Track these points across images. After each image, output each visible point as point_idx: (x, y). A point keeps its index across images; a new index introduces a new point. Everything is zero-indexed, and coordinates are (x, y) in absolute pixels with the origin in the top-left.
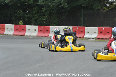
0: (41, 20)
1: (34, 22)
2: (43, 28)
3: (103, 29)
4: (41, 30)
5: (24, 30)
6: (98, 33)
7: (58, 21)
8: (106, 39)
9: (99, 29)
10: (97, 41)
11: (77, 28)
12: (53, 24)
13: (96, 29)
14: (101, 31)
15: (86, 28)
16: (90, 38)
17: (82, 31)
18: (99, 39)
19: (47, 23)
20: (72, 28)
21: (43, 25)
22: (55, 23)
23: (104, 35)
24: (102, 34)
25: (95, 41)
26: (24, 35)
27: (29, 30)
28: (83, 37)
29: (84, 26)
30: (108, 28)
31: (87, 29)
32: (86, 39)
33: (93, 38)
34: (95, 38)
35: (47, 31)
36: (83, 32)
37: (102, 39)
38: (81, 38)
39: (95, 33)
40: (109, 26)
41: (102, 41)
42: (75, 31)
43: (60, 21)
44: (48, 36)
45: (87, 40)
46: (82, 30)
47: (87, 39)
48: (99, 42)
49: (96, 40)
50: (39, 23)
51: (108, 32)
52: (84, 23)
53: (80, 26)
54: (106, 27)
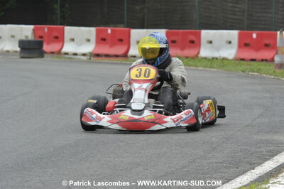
3: (109, 31)
6: (97, 43)
8: (117, 56)
9: (98, 33)
10: (93, 62)
11: (46, 28)
13: (91, 32)
14: (103, 36)
15: (67, 29)
16: (76, 54)
17: (56, 38)
18: (98, 55)
20: (34, 30)
23: (112, 46)
24: (107, 43)
25: (89, 62)
28: (59, 52)
29: (61, 24)
30: (121, 29)
31: (69, 31)
32: (67, 56)
33: (84, 55)
34: (90, 53)
36: (59, 38)
37: (107, 56)
38: (54, 53)
39: (89, 40)
40: (122, 25)
41: (106, 60)
42: (41, 37)
45: (70, 58)
46: (55, 34)
47: (69, 56)
48: (99, 63)
49: (90, 59)
51: (121, 40)
53: (54, 24)
54: (116, 27)
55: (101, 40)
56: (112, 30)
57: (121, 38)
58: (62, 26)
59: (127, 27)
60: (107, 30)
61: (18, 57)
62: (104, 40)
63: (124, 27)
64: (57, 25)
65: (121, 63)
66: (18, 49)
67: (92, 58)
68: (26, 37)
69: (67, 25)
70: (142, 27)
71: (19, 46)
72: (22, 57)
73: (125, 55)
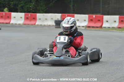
0: (28, 7)
1: (20, 9)
2: (30, 15)
3: (94, 16)
4: (27, 18)
5: (9, 17)
6: (89, 21)
7: (46, 8)
8: (97, 27)
9: (89, 17)
10: (87, 30)
12: (40, 12)
13: (86, 16)
14: (91, 18)
16: (79, 26)
18: (89, 27)
19: (34, 10)
20: (61, 16)
21: (29, 12)
22: (42, 11)
23: (95, 23)
24: (93, 22)
25: (85, 30)
26: (9, 23)
27: (15, 17)
30: (99, 15)
33: (83, 27)
34: (86, 26)
35: (34, 18)
37: (93, 27)
39: (85, 20)
40: (100, 14)
41: (93, 29)
43: (47, 9)
44: (35, 24)
49: (86, 28)
50: (25, 11)
51: (99, 20)
52: (74, 10)
53: (70, 13)
54: (97, 14)
55: (91, 20)
56: (95, 16)
57: (99, 19)
58: (73, 14)
59: (102, 14)
60: (93, 16)
61: (54, 28)
62: (92, 20)
63: (101, 15)
64: (71, 13)
65: (99, 30)
66: (54, 24)
67: (87, 28)
68: (58, 19)
69: (76, 14)
70: (108, 15)
71: (55, 23)
72: (56, 28)
73: (101, 27)
